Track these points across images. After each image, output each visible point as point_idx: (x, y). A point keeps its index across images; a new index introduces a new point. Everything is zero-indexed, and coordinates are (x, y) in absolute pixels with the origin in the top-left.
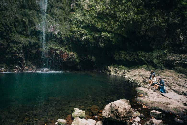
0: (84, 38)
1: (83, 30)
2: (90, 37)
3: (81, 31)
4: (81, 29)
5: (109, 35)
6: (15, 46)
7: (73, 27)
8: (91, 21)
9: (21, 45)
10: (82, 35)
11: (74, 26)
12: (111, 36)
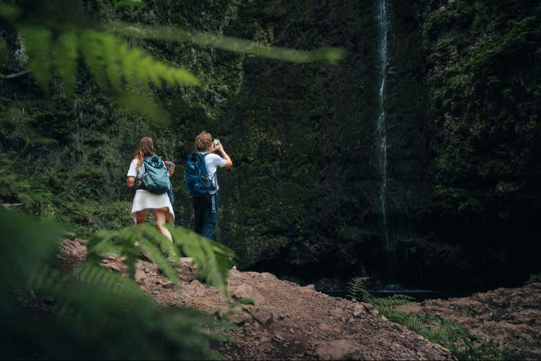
0: (462, 206)
1: (456, 191)
2: (474, 202)
3: (452, 193)
4: (452, 189)
5: (510, 187)
6: (343, 247)
7: (437, 189)
8: (464, 167)
9: (352, 243)
10: (456, 202)
11: (437, 187)
12: (517, 188)
